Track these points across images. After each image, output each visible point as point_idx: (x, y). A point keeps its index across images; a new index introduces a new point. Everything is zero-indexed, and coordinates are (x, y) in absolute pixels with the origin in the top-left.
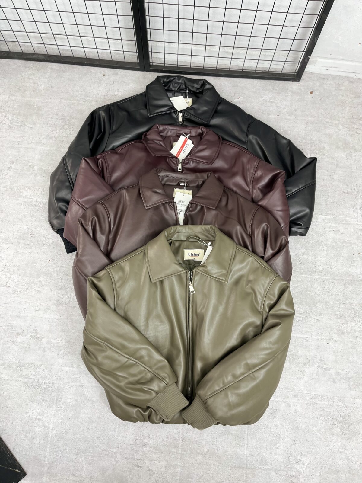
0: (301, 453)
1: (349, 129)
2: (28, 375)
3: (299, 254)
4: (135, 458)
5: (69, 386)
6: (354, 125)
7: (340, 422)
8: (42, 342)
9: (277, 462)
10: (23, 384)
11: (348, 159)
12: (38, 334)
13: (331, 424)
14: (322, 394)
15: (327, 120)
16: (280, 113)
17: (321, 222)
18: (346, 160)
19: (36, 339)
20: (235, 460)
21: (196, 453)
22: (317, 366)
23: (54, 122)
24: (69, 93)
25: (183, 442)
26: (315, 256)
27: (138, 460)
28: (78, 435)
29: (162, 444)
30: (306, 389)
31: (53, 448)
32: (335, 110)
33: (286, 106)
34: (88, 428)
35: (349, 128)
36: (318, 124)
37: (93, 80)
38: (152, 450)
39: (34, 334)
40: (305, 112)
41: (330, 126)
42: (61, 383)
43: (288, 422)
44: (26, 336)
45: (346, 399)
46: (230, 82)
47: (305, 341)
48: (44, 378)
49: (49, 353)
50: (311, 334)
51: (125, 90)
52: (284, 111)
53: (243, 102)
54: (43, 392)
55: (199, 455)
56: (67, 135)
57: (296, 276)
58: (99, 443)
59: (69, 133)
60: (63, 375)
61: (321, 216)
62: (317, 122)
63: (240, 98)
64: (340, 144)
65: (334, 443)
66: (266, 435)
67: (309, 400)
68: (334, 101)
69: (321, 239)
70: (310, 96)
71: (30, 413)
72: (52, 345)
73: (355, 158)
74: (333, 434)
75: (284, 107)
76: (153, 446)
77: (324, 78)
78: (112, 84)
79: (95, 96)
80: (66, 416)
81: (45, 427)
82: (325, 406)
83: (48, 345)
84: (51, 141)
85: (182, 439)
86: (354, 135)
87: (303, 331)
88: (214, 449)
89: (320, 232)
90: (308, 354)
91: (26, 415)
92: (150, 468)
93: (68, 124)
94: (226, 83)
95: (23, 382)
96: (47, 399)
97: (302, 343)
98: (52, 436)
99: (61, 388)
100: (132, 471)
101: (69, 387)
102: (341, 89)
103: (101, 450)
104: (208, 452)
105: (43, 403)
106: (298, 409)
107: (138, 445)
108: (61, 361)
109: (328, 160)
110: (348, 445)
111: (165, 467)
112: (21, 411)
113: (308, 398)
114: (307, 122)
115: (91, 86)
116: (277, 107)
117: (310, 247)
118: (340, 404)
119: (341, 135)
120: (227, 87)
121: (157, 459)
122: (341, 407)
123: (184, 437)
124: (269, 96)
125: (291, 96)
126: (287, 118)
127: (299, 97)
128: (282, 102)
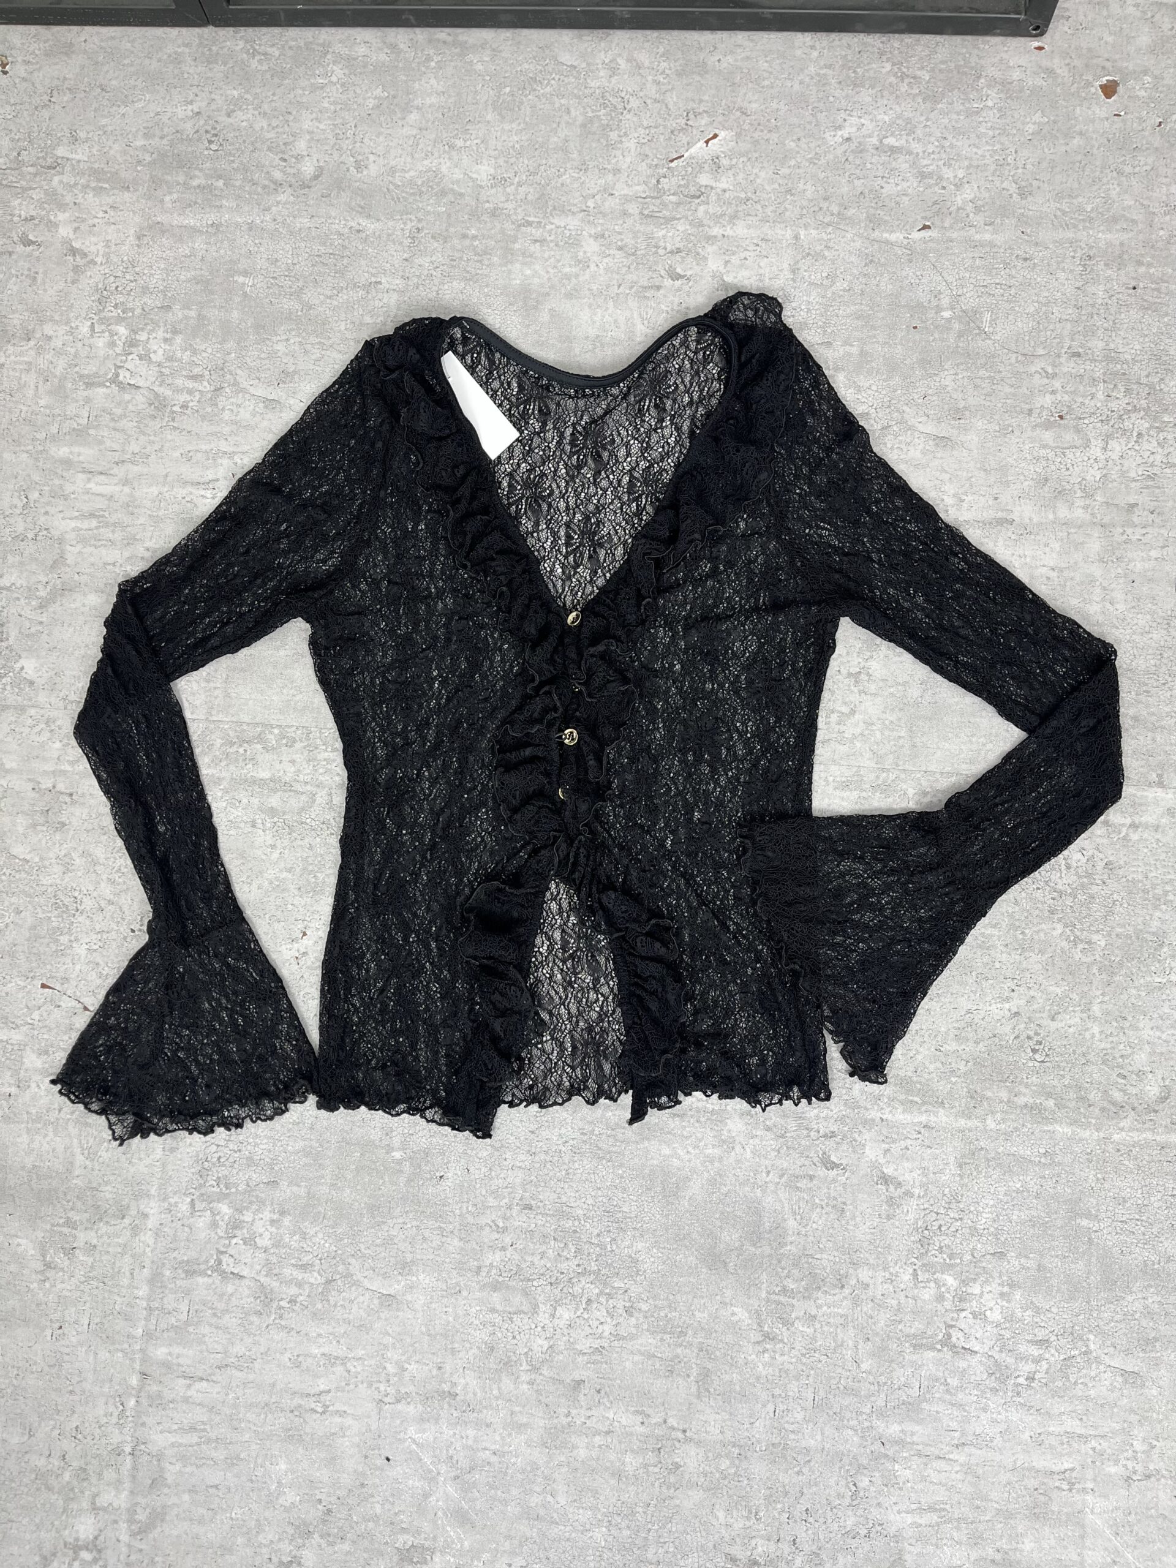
3: (1035, 1006)
16: (936, 214)
17: (1157, 828)
26: (1125, 1018)
33: (968, 168)
40: (1077, 196)
46: (661, 50)
50: (1094, 1449)
51: (110, 128)
52: (959, 201)
53: (734, 161)
57: (1016, 1129)
61: (1160, 793)
62: (1142, 255)
63: (715, 136)
69: (1155, 924)
70: (1102, 107)
75: (961, 174)
87: (1049, 1434)
89: (1154, 886)
94: (643, 58)
97: (1042, 1498)
114: (1090, 257)
116: (922, 176)
117: (1095, 970)
120: (650, 78)
124: (879, 117)
125: (1000, 110)
126: (977, 237)
127: (1043, 116)
128: (948, 150)
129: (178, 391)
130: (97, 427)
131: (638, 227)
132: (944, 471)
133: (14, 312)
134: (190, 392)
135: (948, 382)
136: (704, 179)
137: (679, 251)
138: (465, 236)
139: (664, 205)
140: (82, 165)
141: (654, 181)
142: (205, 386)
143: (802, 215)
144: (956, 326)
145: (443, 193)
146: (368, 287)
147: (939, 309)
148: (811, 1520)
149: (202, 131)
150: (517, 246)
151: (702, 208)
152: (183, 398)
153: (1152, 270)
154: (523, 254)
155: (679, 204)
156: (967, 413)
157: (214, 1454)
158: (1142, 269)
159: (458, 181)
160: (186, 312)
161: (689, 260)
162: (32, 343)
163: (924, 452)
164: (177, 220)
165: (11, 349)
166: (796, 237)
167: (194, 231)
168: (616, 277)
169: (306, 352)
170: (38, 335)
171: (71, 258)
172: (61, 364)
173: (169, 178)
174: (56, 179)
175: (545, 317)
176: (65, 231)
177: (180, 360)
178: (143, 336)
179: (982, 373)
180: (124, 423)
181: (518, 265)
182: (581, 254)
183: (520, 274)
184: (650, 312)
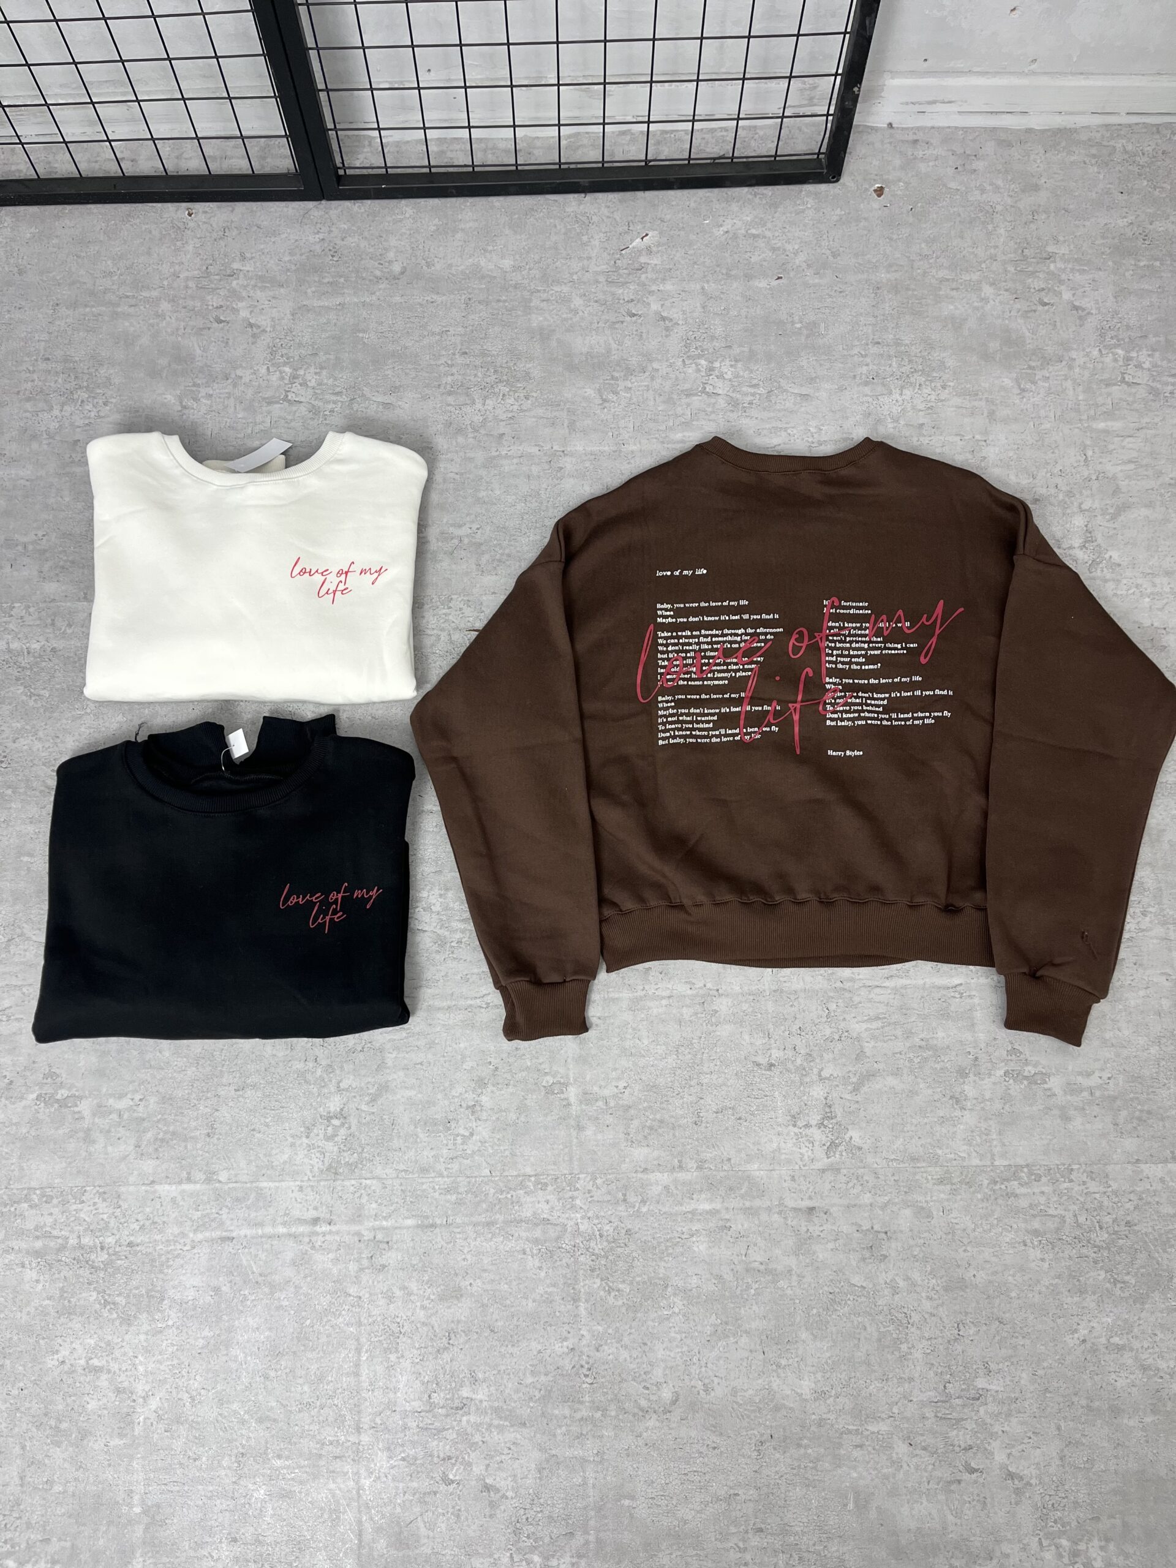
0: (986, 1364)
1: (1015, 296)
2: (42, 1228)
4: (436, 1454)
5: (185, 1245)
6: (1030, 280)
7: (1100, 1248)
8: (79, 1112)
9: (909, 1404)
10: (30, 1258)
11: (1023, 390)
12: (62, 1085)
13: (1070, 1258)
14: (1030, 1161)
15: (941, 274)
16: (784, 270)
18: (1020, 394)
19: (56, 1106)
20: (769, 1417)
21: (636, 1410)
22: (1002, 1072)
23: (40, 383)
24: (78, 285)
25: (589, 1380)
27: (444, 1459)
28: (235, 1406)
29: (521, 1394)
30: (974, 1154)
31: (155, 1457)
32: (962, 237)
33: (801, 242)
34: (266, 1378)
35: (1016, 293)
36: (914, 290)
37: (154, 232)
38: (487, 1419)
39: (48, 1090)
40: (865, 255)
41: (954, 293)
42: (158, 1237)
43: (929, 1269)
44: (22, 1098)
45: (1109, 1168)
47: (954, 997)
48: (100, 1230)
49: (105, 1147)
51: (266, 251)
52: (797, 261)
53: (660, 248)
54: (102, 1275)
55: (648, 1417)
56: (87, 422)
58: (308, 1421)
59: (93, 414)
60: (160, 1213)
62: (910, 285)
63: (647, 235)
64: (991, 345)
65: (1090, 1321)
66: (860, 1319)
67: (991, 1186)
68: (955, 209)
70: (876, 203)
71: (64, 1353)
72: (114, 1116)
73: (1047, 385)
74: (1082, 1292)
75: (796, 247)
76: (491, 1407)
77: (916, 141)
78: (221, 238)
79: (165, 283)
80: (188, 1346)
81: (119, 1391)
82: (1043, 1200)
83: (99, 1117)
84: (35, 446)
85: (585, 1371)
86: (1035, 311)
88: (695, 1387)
90: (968, 1036)
91: (51, 1362)
92: (487, 1481)
93: (85, 384)
95: (28, 1252)
96: (118, 1299)
97: (944, 1003)
98: (145, 1419)
99: (160, 1255)
100: (426, 1499)
101: (185, 1248)
102: (975, 170)
103: (317, 1443)
104: (677, 1400)
105: (105, 1313)
106: (954, 1221)
107: (440, 1410)
108: (148, 1166)
109: (957, 401)
110: (1139, 1319)
111: (540, 1472)
112: (34, 1349)
113: (986, 1182)
114: (878, 288)
115: (149, 254)
116: (774, 250)
118: (1093, 1186)
119: (992, 315)
121: (510, 1449)
122: (1097, 1196)
123: (591, 1361)
124: (744, 218)
125: (815, 209)
126: (811, 282)
127: (841, 210)
128: (788, 234)
129: (328, 402)
130: (276, 428)
131: (606, 288)
132: (807, 413)
133: (216, 363)
134: (335, 402)
135: (804, 363)
136: (643, 259)
137: (632, 300)
138: (499, 301)
139: (621, 276)
140: (250, 274)
141: (613, 262)
142: (344, 398)
143: (705, 276)
144: (805, 332)
145: (483, 277)
146: (441, 333)
147: (793, 323)
148: (803, 1034)
149: (327, 250)
150: (532, 304)
151: (643, 276)
152: (331, 406)
153: (916, 293)
154: (537, 308)
155: (629, 274)
156: (818, 380)
157: (419, 1043)
158: (910, 292)
159: (491, 270)
160: (328, 356)
161: (639, 305)
162: (229, 381)
163: (795, 404)
164: (316, 303)
165: (216, 386)
166: (703, 288)
167: (328, 308)
168: (595, 317)
169: (406, 374)
170: (233, 376)
171: (249, 329)
172: (250, 393)
173: (308, 279)
174: (235, 282)
175: (554, 344)
176: (244, 314)
177: (326, 384)
178: (301, 372)
179: (824, 357)
180: (293, 424)
181: (534, 316)
182: (572, 306)
183: (536, 320)
184: (619, 336)
